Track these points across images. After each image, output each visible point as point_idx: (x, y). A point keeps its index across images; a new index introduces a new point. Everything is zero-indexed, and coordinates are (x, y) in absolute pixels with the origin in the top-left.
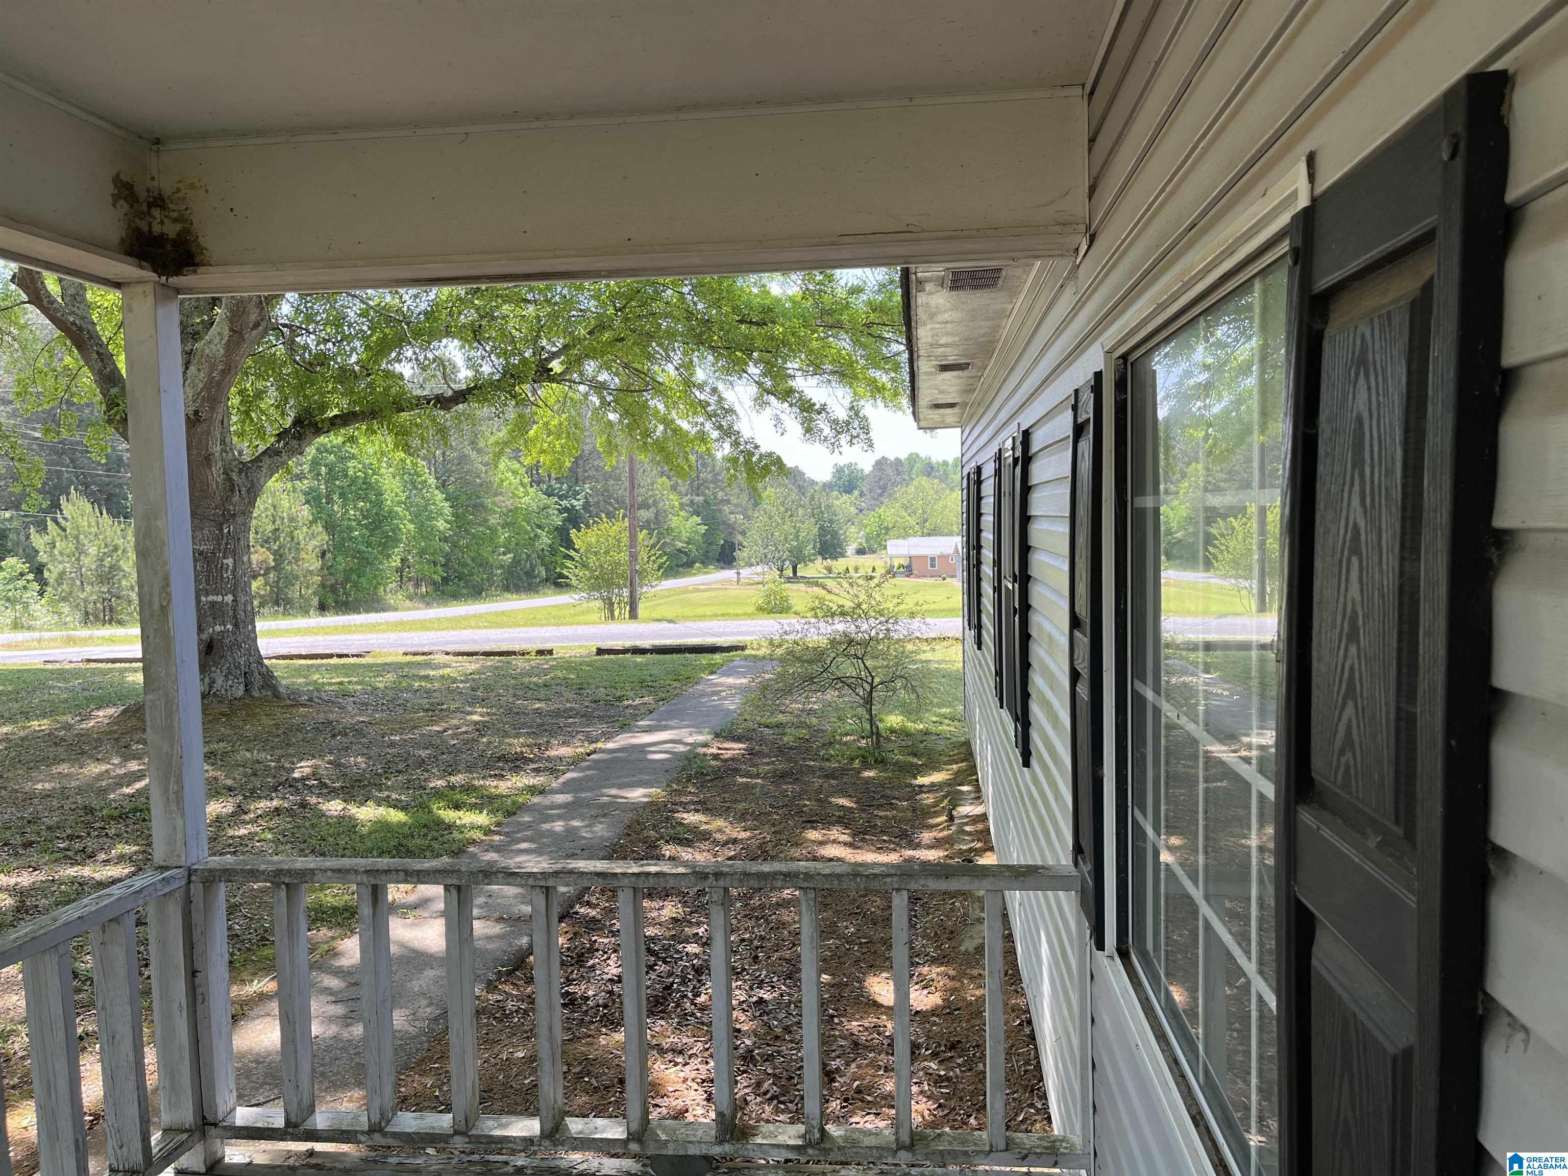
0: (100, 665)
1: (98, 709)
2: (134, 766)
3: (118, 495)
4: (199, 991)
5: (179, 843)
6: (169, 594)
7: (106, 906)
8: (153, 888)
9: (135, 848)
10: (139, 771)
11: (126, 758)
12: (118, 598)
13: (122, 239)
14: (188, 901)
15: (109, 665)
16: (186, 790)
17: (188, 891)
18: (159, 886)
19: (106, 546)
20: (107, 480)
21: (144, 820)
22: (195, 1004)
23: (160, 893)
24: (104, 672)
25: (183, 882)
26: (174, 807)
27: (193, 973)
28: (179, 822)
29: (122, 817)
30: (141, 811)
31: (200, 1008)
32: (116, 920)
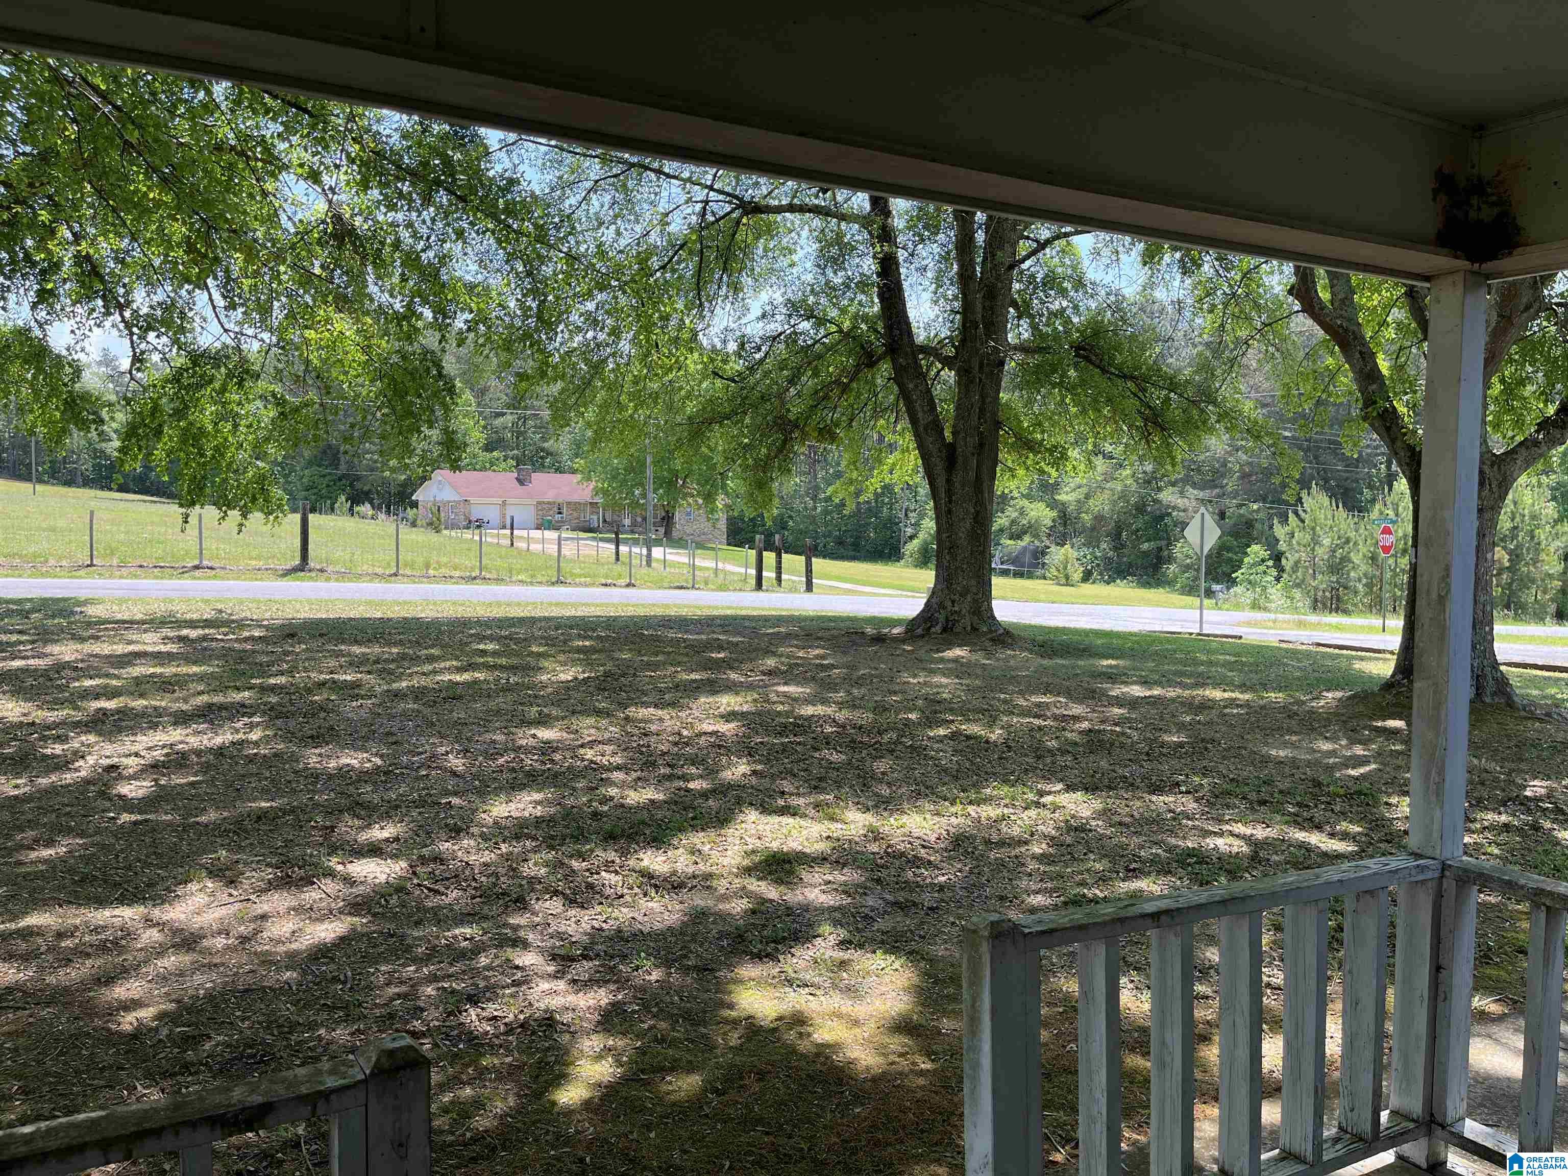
0: (1328, 650)
1: (1328, 690)
2: (1359, 750)
3: (1353, 490)
4: (1441, 988)
5: (1436, 835)
6: (1448, 585)
7: (1363, 876)
8: (1407, 871)
9: (1359, 829)
10: (1365, 756)
11: (1353, 742)
12: (1346, 588)
13: (1439, 231)
14: (1439, 896)
15: (1337, 651)
16: (1447, 785)
17: (1440, 884)
18: (1413, 872)
19: (1339, 538)
20: (1345, 475)
21: (1368, 804)
22: (1436, 999)
23: (1413, 879)
24: (1334, 657)
25: (1437, 874)
26: (1433, 798)
27: (1437, 968)
28: (1438, 814)
29: (1349, 796)
30: (1365, 795)
31: (1441, 1005)
32: (1371, 893)
